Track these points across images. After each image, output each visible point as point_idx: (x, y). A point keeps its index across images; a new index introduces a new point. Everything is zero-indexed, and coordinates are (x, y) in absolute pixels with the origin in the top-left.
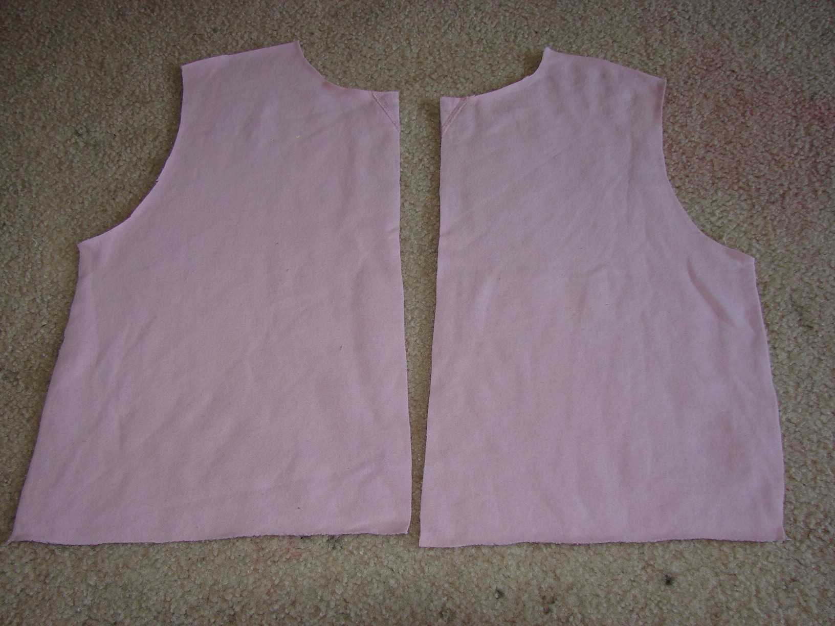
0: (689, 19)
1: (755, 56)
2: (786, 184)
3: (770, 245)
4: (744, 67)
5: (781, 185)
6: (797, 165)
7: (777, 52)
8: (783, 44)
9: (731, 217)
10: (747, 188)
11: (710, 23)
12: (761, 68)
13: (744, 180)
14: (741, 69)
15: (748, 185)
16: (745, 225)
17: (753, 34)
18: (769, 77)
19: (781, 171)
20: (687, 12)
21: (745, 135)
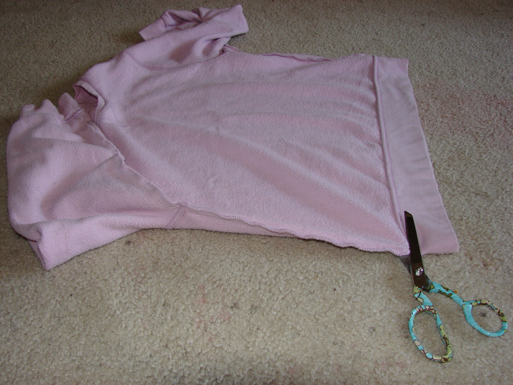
0: (417, 70)
1: (458, 82)
2: (492, 130)
3: (492, 155)
4: (453, 87)
5: (489, 130)
6: (496, 122)
7: (469, 80)
8: (471, 78)
9: (465, 144)
10: (471, 133)
11: (429, 72)
12: (463, 87)
13: (468, 129)
14: (452, 88)
15: (471, 131)
16: (475, 148)
17: (454, 74)
18: (468, 89)
19: (487, 125)
20: (416, 68)
21: (463, 112)
